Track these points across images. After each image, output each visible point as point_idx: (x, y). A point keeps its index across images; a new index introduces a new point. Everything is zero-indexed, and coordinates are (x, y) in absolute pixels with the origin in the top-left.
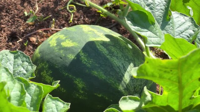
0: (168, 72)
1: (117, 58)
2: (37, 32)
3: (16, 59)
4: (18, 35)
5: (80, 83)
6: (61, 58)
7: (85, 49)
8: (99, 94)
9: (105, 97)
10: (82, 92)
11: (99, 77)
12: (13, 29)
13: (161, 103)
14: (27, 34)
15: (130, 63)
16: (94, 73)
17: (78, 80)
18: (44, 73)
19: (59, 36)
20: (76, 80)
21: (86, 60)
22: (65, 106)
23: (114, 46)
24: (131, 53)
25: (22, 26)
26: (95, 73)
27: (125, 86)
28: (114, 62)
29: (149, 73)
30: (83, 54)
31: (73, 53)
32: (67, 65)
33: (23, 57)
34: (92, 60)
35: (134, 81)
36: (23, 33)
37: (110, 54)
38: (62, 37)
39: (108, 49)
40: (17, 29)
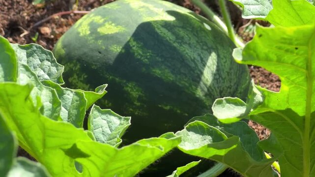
0: (292, 52)
1: (190, 47)
2: (51, 19)
3: (31, 58)
4: (21, 24)
5: (135, 90)
6: (100, 53)
7: (137, 35)
8: (166, 106)
9: (175, 109)
10: (138, 104)
11: (163, 78)
12: (12, 15)
13: (278, 105)
14: (35, 22)
15: (210, 53)
16: (155, 72)
17: (130, 86)
18: (75, 79)
19: (93, 18)
20: (127, 86)
21: (141, 53)
22: (122, 122)
23: (183, 27)
24: (211, 37)
25: (26, 11)
26: (157, 72)
27: (206, 89)
28: (185, 53)
29: (262, 55)
30: (134, 43)
31: (118, 42)
32: (111, 62)
33: (40, 54)
34: (150, 51)
35: (220, 81)
36: (29, 22)
37: (178, 41)
38: (98, 19)
39: (174, 33)
40: (18, 16)
